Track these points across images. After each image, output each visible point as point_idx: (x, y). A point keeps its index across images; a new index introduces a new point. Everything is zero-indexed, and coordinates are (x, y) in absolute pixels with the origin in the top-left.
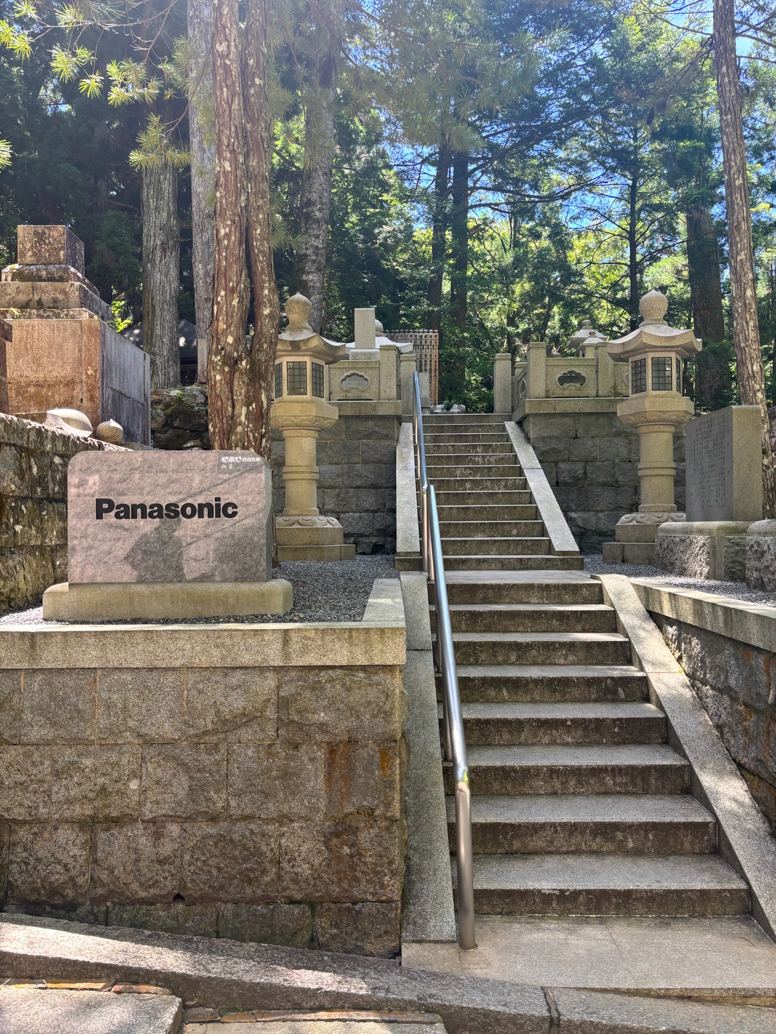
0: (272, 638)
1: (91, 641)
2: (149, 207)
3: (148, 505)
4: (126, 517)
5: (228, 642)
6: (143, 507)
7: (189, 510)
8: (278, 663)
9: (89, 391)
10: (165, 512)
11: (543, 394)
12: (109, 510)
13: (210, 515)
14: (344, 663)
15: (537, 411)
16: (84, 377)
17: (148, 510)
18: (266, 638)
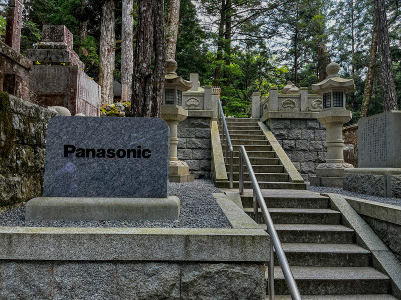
0: (177, 241)
1: (51, 241)
2: (103, 35)
3: (96, 149)
4: (83, 156)
5: (147, 243)
6: (93, 150)
7: (121, 153)
8: (181, 258)
9: (71, 99)
10: (107, 154)
11: (276, 110)
12: (72, 152)
13: (134, 157)
14: (227, 259)
15: (274, 117)
16: (69, 93)
17: (96, 153)
18: (173, 240)
